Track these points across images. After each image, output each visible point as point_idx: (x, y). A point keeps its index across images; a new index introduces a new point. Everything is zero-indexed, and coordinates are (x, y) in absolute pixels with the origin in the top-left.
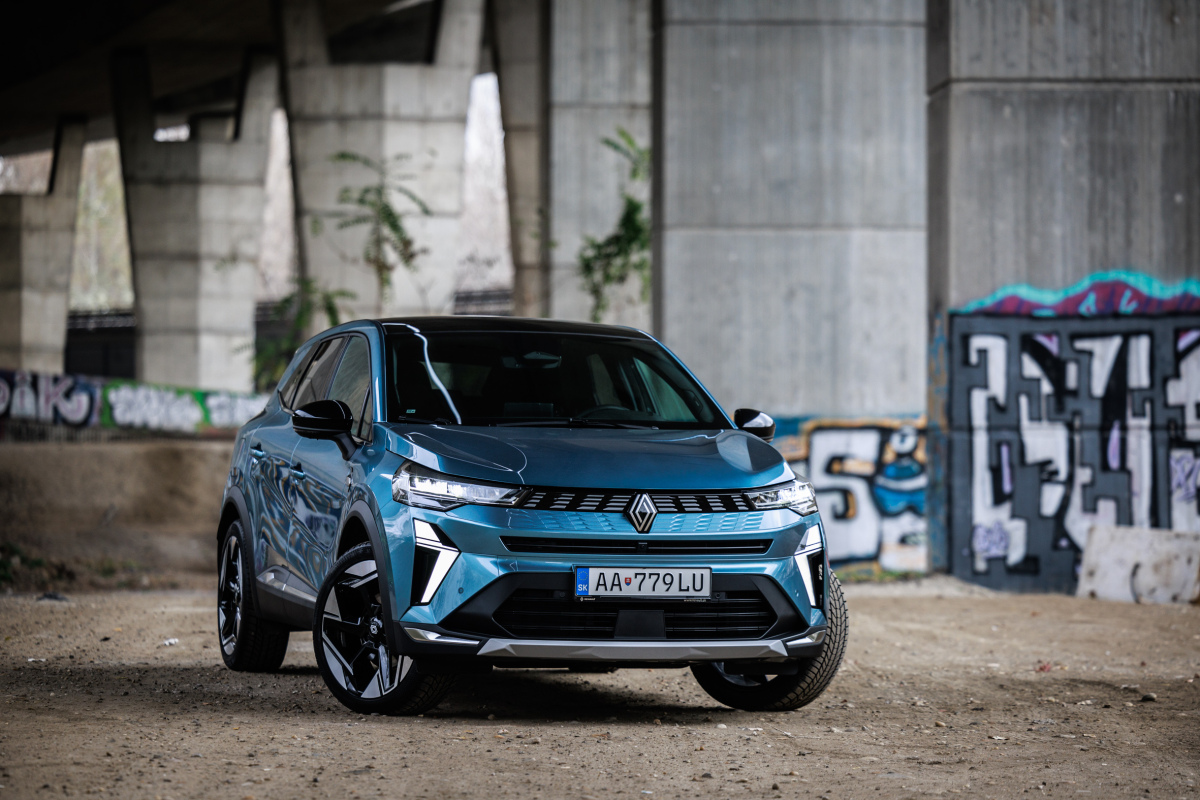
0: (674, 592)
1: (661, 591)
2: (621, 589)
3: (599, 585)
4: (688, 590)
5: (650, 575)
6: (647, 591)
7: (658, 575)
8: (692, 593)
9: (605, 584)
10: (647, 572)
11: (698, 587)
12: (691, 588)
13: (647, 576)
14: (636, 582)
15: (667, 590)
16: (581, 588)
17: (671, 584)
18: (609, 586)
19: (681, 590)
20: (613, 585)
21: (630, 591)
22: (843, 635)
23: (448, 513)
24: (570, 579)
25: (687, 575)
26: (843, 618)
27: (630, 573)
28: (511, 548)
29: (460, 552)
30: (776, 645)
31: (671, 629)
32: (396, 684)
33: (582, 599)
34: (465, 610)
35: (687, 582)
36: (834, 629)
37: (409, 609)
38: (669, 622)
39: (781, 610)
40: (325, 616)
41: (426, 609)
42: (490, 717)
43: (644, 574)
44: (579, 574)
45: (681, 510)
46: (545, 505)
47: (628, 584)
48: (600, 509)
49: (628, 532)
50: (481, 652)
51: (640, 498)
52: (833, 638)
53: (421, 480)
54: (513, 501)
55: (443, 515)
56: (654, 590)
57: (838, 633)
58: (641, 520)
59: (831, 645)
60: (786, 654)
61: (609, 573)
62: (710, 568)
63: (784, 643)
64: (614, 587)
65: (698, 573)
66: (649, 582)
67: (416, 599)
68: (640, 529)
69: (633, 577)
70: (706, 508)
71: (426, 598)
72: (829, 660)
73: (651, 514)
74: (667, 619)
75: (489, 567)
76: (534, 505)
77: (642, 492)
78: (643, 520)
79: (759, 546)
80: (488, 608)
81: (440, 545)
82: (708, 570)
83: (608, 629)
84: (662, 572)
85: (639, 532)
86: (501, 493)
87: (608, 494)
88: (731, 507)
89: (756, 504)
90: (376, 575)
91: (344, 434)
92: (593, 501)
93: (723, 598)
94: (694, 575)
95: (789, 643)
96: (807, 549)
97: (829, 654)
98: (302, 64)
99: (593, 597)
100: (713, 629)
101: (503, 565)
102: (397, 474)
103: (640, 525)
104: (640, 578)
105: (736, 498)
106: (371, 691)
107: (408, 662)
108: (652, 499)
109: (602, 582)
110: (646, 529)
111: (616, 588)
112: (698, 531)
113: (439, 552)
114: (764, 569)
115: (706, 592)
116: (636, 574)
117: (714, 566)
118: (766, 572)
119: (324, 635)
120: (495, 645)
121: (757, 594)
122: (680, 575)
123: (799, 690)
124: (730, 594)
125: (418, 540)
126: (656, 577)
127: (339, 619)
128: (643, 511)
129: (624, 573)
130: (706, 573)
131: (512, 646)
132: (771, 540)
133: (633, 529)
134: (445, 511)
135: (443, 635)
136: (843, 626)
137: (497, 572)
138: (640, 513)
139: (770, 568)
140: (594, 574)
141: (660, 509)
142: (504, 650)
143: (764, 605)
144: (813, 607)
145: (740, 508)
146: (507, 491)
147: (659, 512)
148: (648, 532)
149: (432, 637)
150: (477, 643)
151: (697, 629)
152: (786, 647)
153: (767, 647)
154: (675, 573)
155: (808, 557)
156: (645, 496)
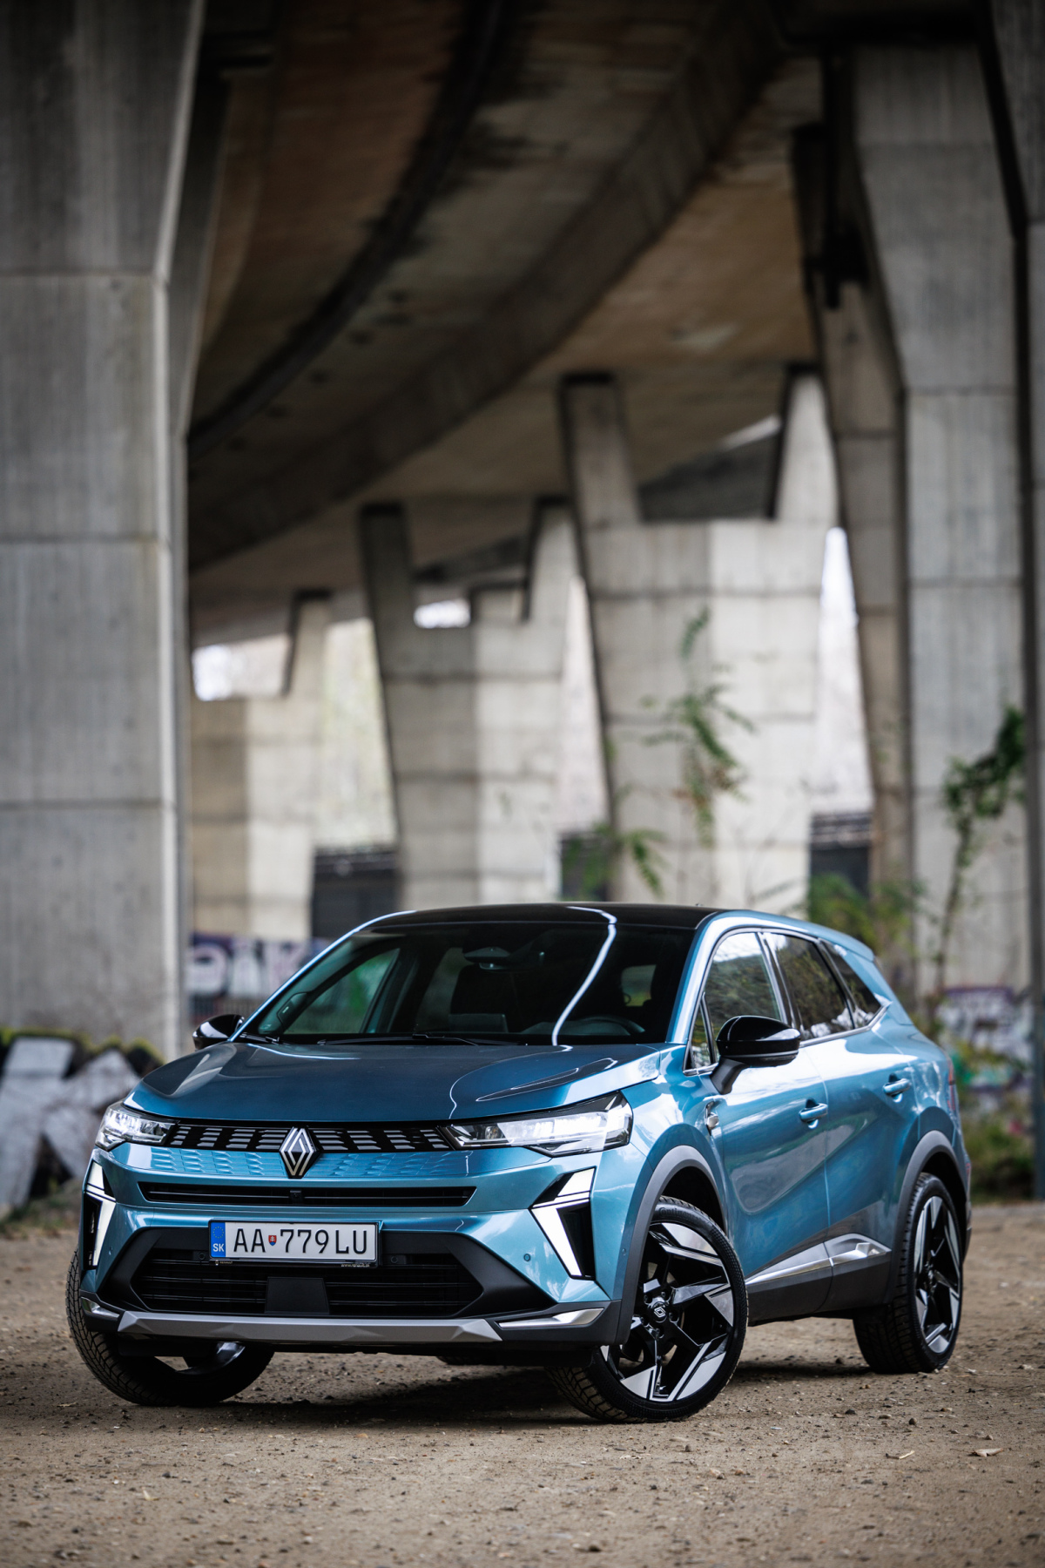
0: (330, 1254)
1: (313, 1253)
2: (264, 1250)
3: (237, 1244)
4: (347, 1252)
5: (300, 1232)
6: (296, 1253)
7: (309, 1232)
8: (352, 1256)
9: (244, 1244)
10: (296, 1228)
11: (360, 1248)
12: (351, 1249)
13: (296, 1233)
14: (282, 1241)
16: (216, 1248)
17: (326, 1243)
18: (250, 1247)
19: (338, 1252)
20: (255, 1244)
21: (275, 1253)
25: (346, 1231)
31: (336, 1303)
38: (332, 1293)
43: (292, 1231)
44: (214, 1228)
48: (252, 1147)
61: (249, 1229)
64: (256, 1248)
65: (360, 1229)
66: (298, 1242)
69: (278, 1234)
82: (373, 1226)
84: (315, 1228)
85: (290, 1176)
92: (242, 1136)
94: (355, 1232)
98: (604, 525)
104: (287, 1235)
109: (241, 1241)
110: (301, 1174)
111: (259, 1249)
115: (371, 1255)
116: (282, 1231)
122: (337, 1232)
126: (307, 1234)
128: (297, 1150)
129: (269, 1230)
130: (371, 1230)
138: (294, 1153)
140: (231, 1230)
148: (301, 1177)
154: (331, 1229)
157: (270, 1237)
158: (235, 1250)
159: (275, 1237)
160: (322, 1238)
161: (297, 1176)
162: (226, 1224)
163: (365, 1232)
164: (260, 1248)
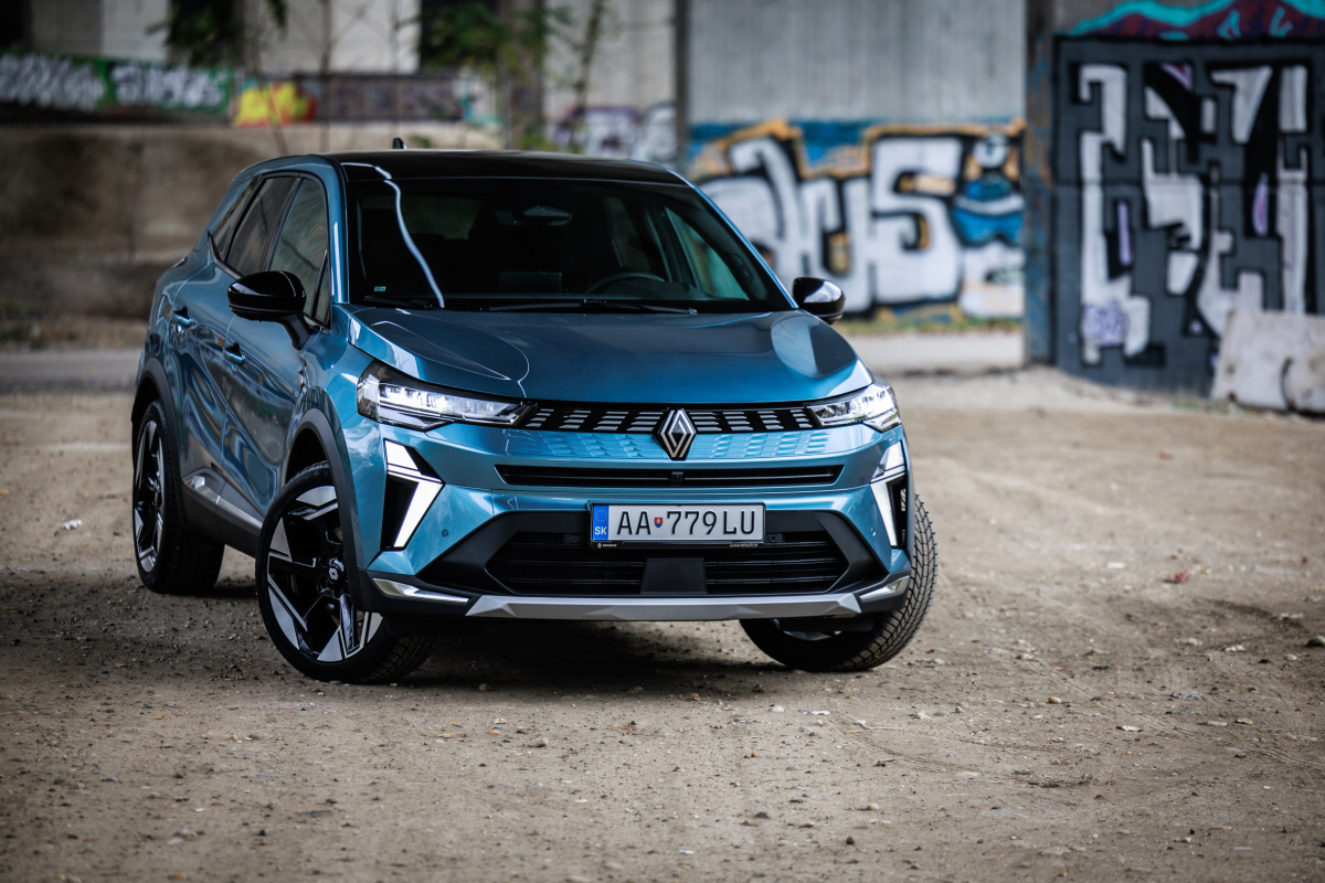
0: (717, 535)
1: (700, 534)
2: (649, 533)
3: (621, 526)
4: (735, 532)
5: (687, 513)
6: (682, 535)
7: (697, 513)
8: (739, 536)
9: (629, 527)
10: (683, 510)
11: (747, 528)
12: (739, 530)
13: (683, 515)
14: (668, 523)
15: (709, 533)
16: (598, 531)
17: (713, 525)
18: (634, 530)
19: (726, 532)
20: (640, 527)
21: (661, 535)
22: (931, 576)
23: (428, 433)
24: (584, 519)
25: (734, 513)
26: (931, 556)
27: (661, 511)
28: (510, 481)
29: (444, 483)
30: (847, 601)
32: (362, 646)
33: (599, 546)
34: (452, 558)
35: (734, 522)
36: (920, 570)
37: (379, 554)
38: (710, 572)
39: (854, 555)
40: (271, 554)
41: (400, 554)
42: (482, 687)
43: (679, 513)
44: (597, 512)
45: (726, 428)
46: (553, 425)
47: (658, 525)
49: (657, 458)
50: (471, 612)
51: (675, 413)
52: (918, 580)
53: (394, 389)
54: (512, 418)
55: (422, 436)
56: (691, 532)
57: (925, 574)
58: (675, 444)
59: (916, 590)
60: (859, 611)
61: (634, 512)
62: (763, 504)
63: (857, 597)
65: (748, 510)
66: (685, 524)
67: (387, 543)
68: (674, 455)
69: (664, 516)
70: (758, 426)
71: (400, 541)
72: (914, 609)
73: (688, 435)
74: (708, 569)
75: (482, 505)
76: (539, 425)
77: (676, 407)
78: (678, 443)
79: (824, 474)
80: (480, 556)
81: (418, 474)
82: (761, 507)
83: (633, 582)
84: (702, 510)
85: (673, 459)
86: (495, 408)
87: (634, 410)
88: (789, 424)
89: (822, 420)
90: (336, 506)
91: (294, 316)
92: (613, 419)
93: (780, 542)
94: (743, 513)
95: (862, 597)
96: (886, 474)
97: (913, 601)
99: (614, 542)
100: (767, 581)
101: (499, 502)
102: (363, 378)
103: (674, 449)
105: (797, 413)
106: (331, 653)
107: (377, 619)
108: (690, 417)
110: (681, 456)
111: (643, 531)
112: (748, 456)
113: (417, 484)
114: (830, 503)
115: (758, 535)
116: (669, 513)
117: (768, 502)
118: (834, 508)
119: (270, 579)
120: (489, 604)
121: (823, 535)
122: (725, 513)
123: (874, 647)
124: (788, 536)
125: (391, 468)
126: (695, 516)
127: (290, 560)
128: (678, 431)
129: (654, 512)
130: (759, 511)
131: (510, 605)
132: (841, 467)
133: (666, 455)
134: (425, 430)
135: (422, 589)
136: (931, 565)
137: (493, 511)
139: (838, 503)
140: (615, 513)
141: (699, 429)
142: (501, 610)
143: (831, 548)
144: (894, 547)
145: (801, 425)
146: (505, 406)
147: (698, 433)
148: (684, 458)
149: (410, 592)
150: (466, 600)
151: (746, 581)
152: (859, 601)
153: (836, 603)
154: (719, 511)
155: (888, 484)
156: (681, 412)
157: (656, 519)
158: (619, 533)
159: (661, 519)
160: (710, 519)
161: (677, 458)
162: (611, 508)
163: (753, 513)
164: (646, 530)
